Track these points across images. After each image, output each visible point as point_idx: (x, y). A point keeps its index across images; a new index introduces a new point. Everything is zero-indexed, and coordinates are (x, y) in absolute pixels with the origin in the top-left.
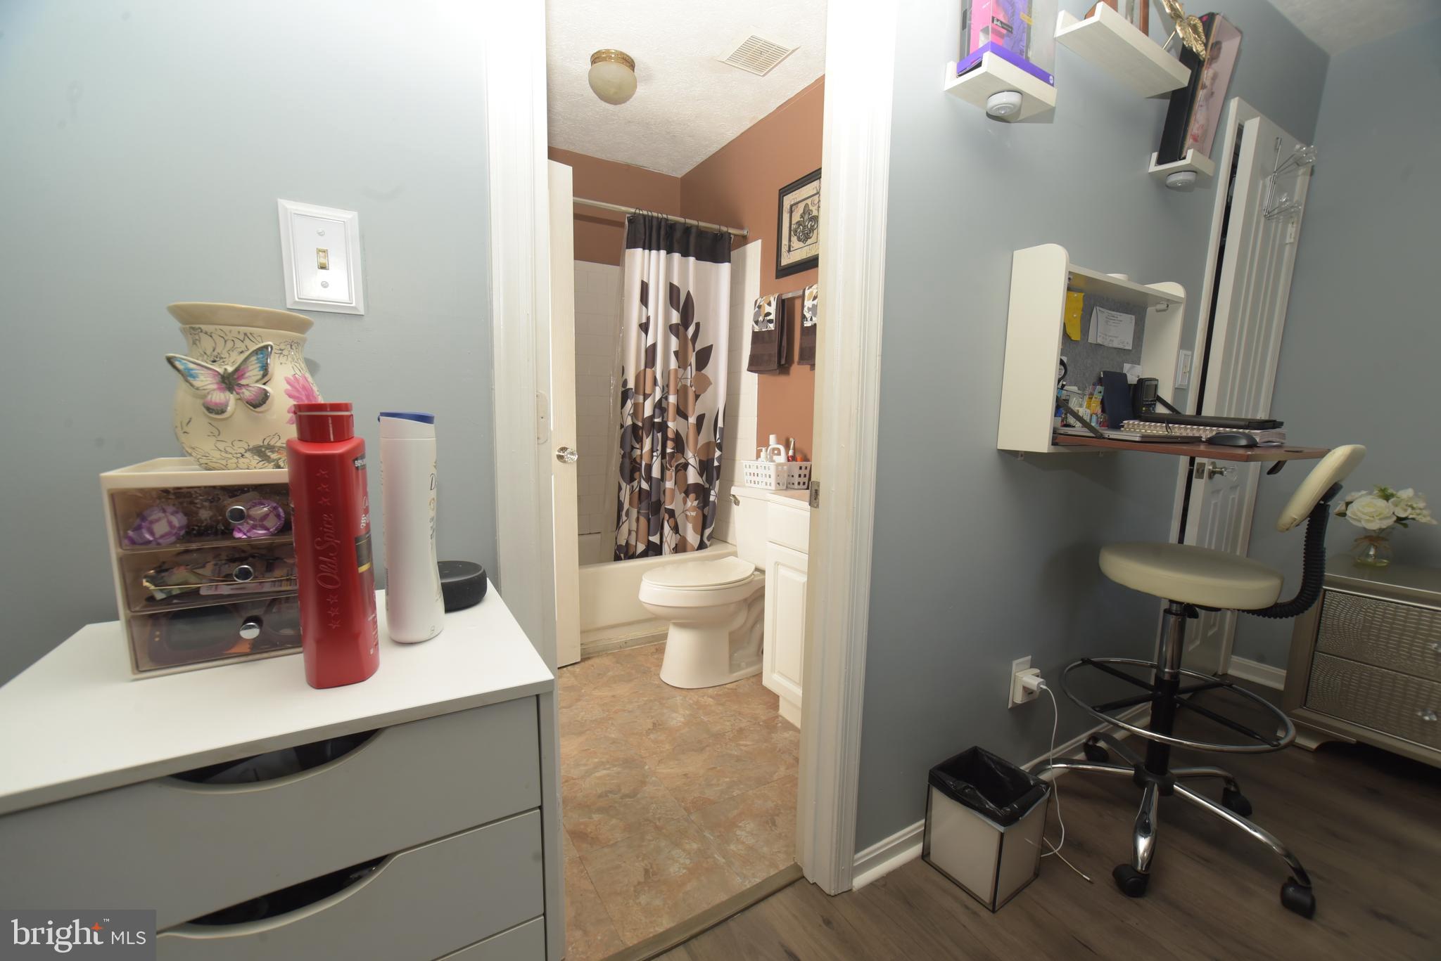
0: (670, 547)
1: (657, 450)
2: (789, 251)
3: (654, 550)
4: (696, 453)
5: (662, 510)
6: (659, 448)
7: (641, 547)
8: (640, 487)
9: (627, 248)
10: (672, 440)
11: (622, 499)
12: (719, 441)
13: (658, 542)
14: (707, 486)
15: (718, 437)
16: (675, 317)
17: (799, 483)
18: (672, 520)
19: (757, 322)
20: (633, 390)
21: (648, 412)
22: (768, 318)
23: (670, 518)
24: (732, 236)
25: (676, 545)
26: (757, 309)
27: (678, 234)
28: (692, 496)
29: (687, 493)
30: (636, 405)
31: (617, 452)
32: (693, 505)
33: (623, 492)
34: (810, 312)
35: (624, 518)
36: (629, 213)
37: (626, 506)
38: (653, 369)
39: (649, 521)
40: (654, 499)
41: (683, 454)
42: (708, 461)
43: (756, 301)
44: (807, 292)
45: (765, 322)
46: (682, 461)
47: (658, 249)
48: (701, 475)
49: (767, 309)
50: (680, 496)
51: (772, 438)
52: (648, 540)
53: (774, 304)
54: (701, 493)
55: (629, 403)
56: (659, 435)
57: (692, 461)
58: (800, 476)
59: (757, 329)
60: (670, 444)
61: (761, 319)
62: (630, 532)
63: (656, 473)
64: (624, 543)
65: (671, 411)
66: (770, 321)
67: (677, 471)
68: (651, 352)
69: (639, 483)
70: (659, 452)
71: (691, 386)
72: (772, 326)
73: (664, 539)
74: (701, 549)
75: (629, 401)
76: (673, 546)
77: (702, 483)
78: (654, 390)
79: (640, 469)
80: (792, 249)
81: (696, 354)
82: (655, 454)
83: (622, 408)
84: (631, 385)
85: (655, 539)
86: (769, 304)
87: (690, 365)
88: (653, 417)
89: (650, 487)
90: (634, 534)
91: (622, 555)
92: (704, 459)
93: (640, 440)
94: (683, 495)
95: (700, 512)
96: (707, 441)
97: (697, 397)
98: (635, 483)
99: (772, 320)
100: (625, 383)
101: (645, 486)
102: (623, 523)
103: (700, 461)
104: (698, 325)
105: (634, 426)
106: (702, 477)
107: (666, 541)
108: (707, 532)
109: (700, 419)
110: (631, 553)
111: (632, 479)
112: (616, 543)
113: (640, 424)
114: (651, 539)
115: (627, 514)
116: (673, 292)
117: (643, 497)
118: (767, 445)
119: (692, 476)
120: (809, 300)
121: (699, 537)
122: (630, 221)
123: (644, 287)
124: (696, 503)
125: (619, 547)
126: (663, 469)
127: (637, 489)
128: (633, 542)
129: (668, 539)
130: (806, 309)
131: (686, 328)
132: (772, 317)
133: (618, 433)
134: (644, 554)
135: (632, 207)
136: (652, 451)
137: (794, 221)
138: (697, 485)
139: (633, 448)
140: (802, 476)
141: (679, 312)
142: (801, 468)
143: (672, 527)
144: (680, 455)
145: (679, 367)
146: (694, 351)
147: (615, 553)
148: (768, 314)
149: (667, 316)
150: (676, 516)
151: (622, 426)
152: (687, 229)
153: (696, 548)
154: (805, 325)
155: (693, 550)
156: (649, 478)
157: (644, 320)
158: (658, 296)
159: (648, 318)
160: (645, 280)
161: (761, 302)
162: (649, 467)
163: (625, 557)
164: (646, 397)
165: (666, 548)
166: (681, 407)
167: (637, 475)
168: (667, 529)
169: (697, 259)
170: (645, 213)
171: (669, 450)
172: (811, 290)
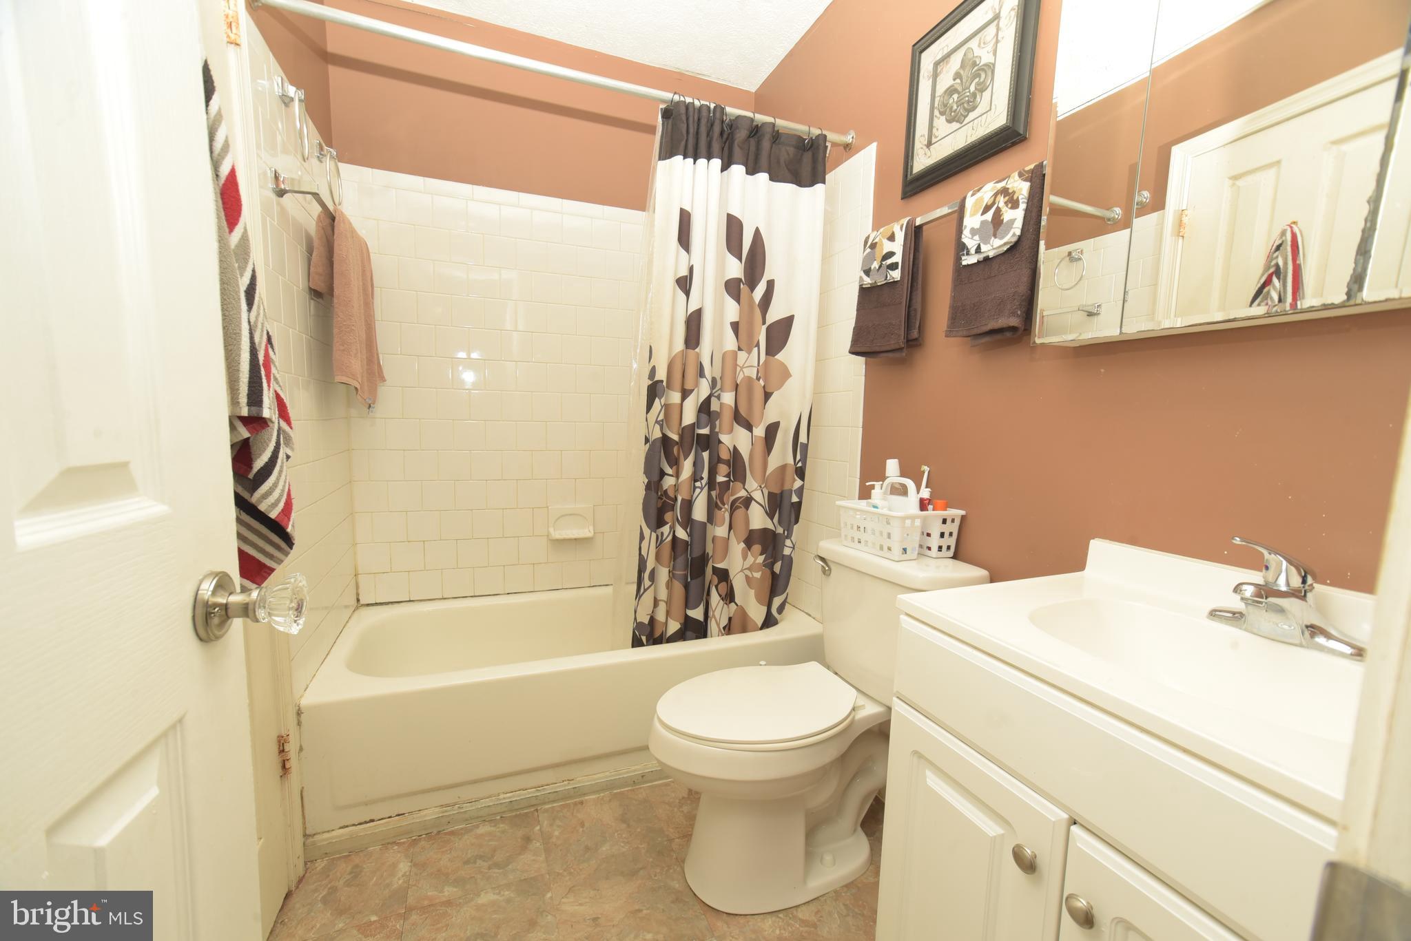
0: (718, 625)
1: (702, 478)
2: (929, 144)
3: (695, 630)
4: (764, 481)
5: (709, 571)
6: (705, 475)
7: (674, 627)
8: (674, 536)
9: (660, 159)
10: (727, 463)
11: (644, 553)
12: (800, 464)
13: (701, 618)
14: (780, 530)
15: (798, 457)
16: (735, 269)
17: (940, 548)
18: (723, 586)
19: (867, 272)
20: (665, 384)
21: (689, 417)
22: (889, 261)
23: (719, 583)
24: (828, 144)
25: (730, 619)
26: (868, 250)
27: (741, 135)
28: (757, 548)
29: (749, 542)
30: (667, 407)
31: (640, 481)
32: (758, 561)
33: (645, 544)
34: (977, 237)
35: (647, 582)
36: (663, 101)
37: (650, 564)
38: (697, 350)
39: (686, 586)
40: (697, 553)
41: (744, 483)
42: (782, 493)
43: (868, 238)
44: (970, 202)
45: (884, 268)
46: (743, 493)
47: (709, 157)
48: (771, 515)
49: (887, 247)
50: (737, 547)
51: (892, 466)
52: (686, 614)
53: (900, 236)
54: (769, 543)
55: (657, 404)
56: (706, 455)
57: (757, 496)
58: (942, 535)
59: (868, 281)
60: (723, 469)
61: (875, 265)
62: (656, 602)
63: (699, 513)
64: (646, 620)
65: (727, 416)
66: (893, 267)
67: (733, 508)
68: (694, 324)
69: (673, 528)
70: (704, 481)
71: (758, 379)
72: (896, 275)
73: (711, 614)
74: (768, 627)
75: (657, 400)
76: (724, 622)
77: (771, 527)
78: (697, 385)
79: (673, 508)
80: (934, 140)
81: (768, 329)
82: (698, 484)
83: (647, 412)
84: (661, 375)
85: (697, 614)
86: (892, 238)
87: (758, 345)
88: (697, 424)
89: (690, 535)
90: (662, 608)
91: (644, 638)
92: (776, 491)
93: (675, 463)
94: (742, 545)
95: (768, 572)
96: (781, 464)
97: (767, 396)
98: (666, 529)
99: (897, 263)
100: (653, 371)
101: (681, 534)
102: (645, 590)
103: (770, 494)
104: (771, 284)
105: (665, 439)
106: (772, 519)
107: (713, 615)
108: (777, 601)
109: (772, 430)
110: (657, 634)
111: (660, 523)
112: (635, 619)
113: (675, 437)
114: (691, 613)
115: (652, 577)
116: (733, 227)
117: (680, 548)
118: (882, 477)
119: (758, 518)
120: (972, 215)
121: (765, 609)
122: (667, 114)
123: (685, 219)
124: (761, 559)
125: (639, 626)
126: (712, 507)
127: (670, 538)
128: (661, 616)
129: (717, 614)
130: (966, 232)
131: (752, 286)
132: (897, 258)
133: (641, 450)
134: (680, 636)
135: (669, 91)
136: (696, 477)
137: (940, 90)
138: (765, 531)
139: (662, 474)
140: (946, 535)
141: (740, 260)
142: (944, 521)
143: (723, 596)
144: (739, 484)
145: (740, 349)
146: (764, 323)
147: (634, 632)
148: (891, 254)
149: (721, 266)
150: (731, 576)
151: (647, 440)
152: (756, 131)
153: (760, 624)
154: (964, 263)
155: (756, 629)
156: (688, 522)
157: (684, 272)
158: (708, 233)
159: (691, 269)
160: (687, 208)
161: (878, 236)
162: (688, 505)
163: (647, 641)
164: (685, 394)
165: (713, 627)
166: (743, 411)
167: (668, 516)
168: (715, 598)
169: (771, 179)
170: (689, 100)
171: (720, 479)
172: (979, 195)
